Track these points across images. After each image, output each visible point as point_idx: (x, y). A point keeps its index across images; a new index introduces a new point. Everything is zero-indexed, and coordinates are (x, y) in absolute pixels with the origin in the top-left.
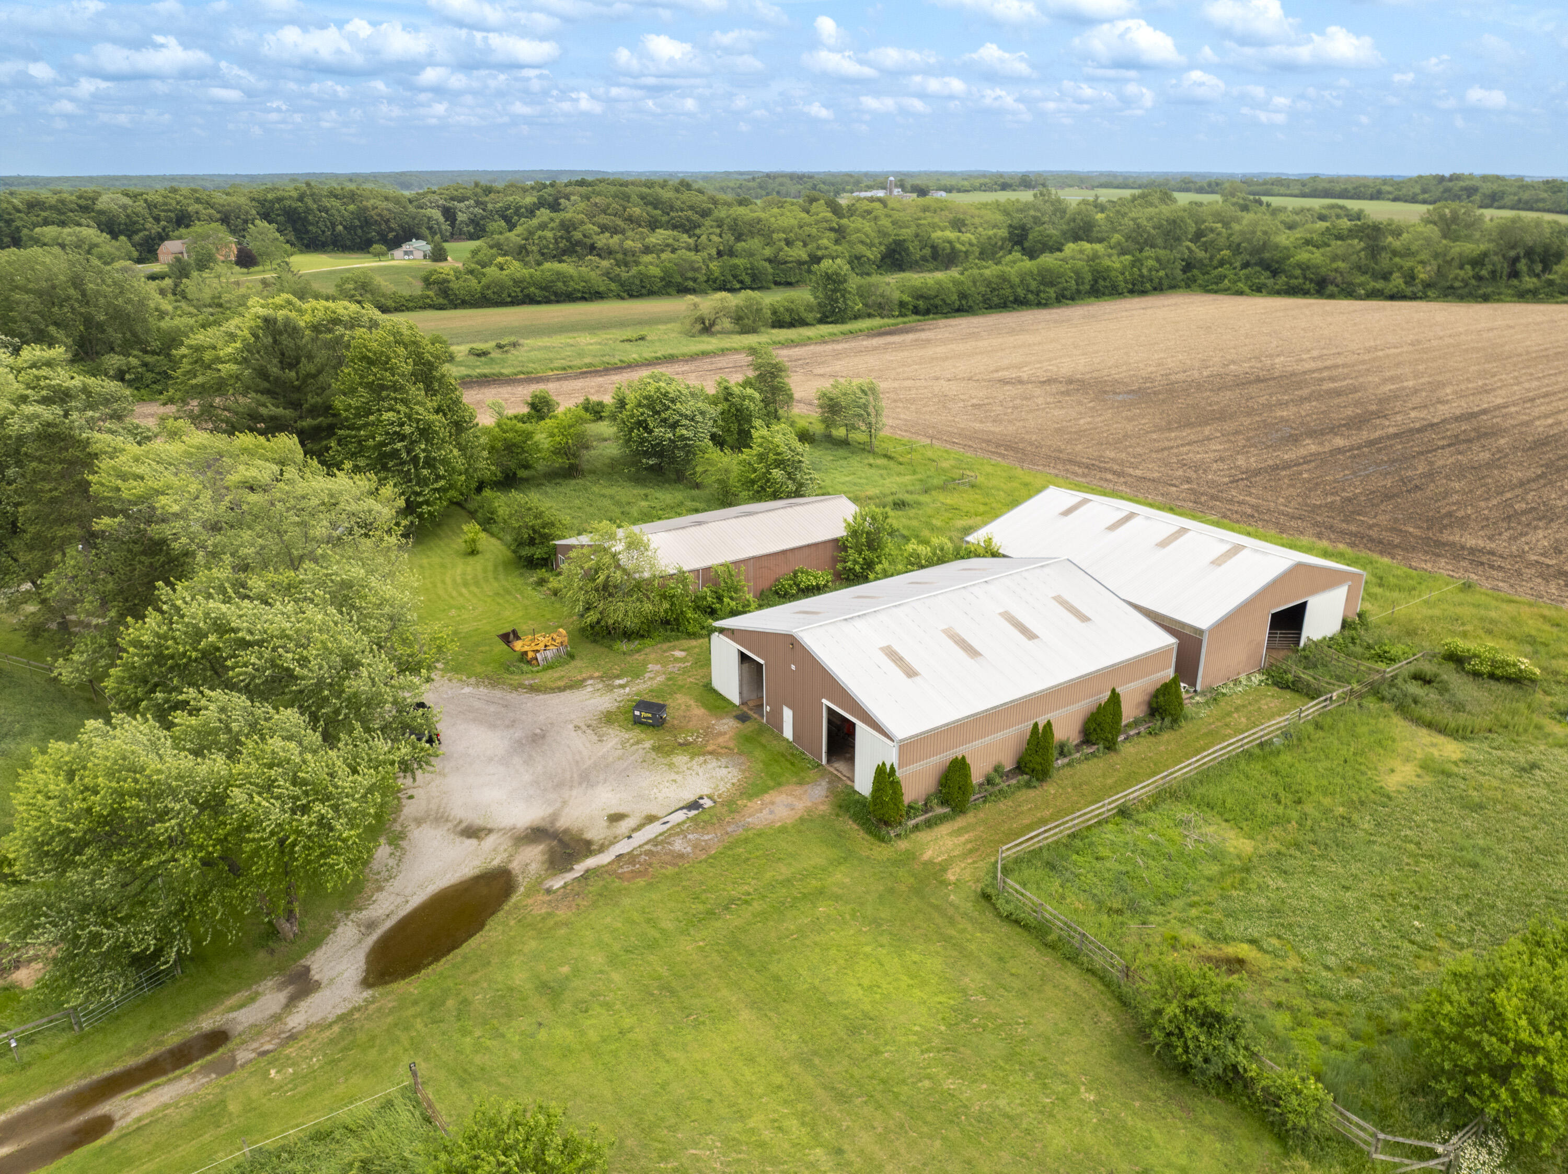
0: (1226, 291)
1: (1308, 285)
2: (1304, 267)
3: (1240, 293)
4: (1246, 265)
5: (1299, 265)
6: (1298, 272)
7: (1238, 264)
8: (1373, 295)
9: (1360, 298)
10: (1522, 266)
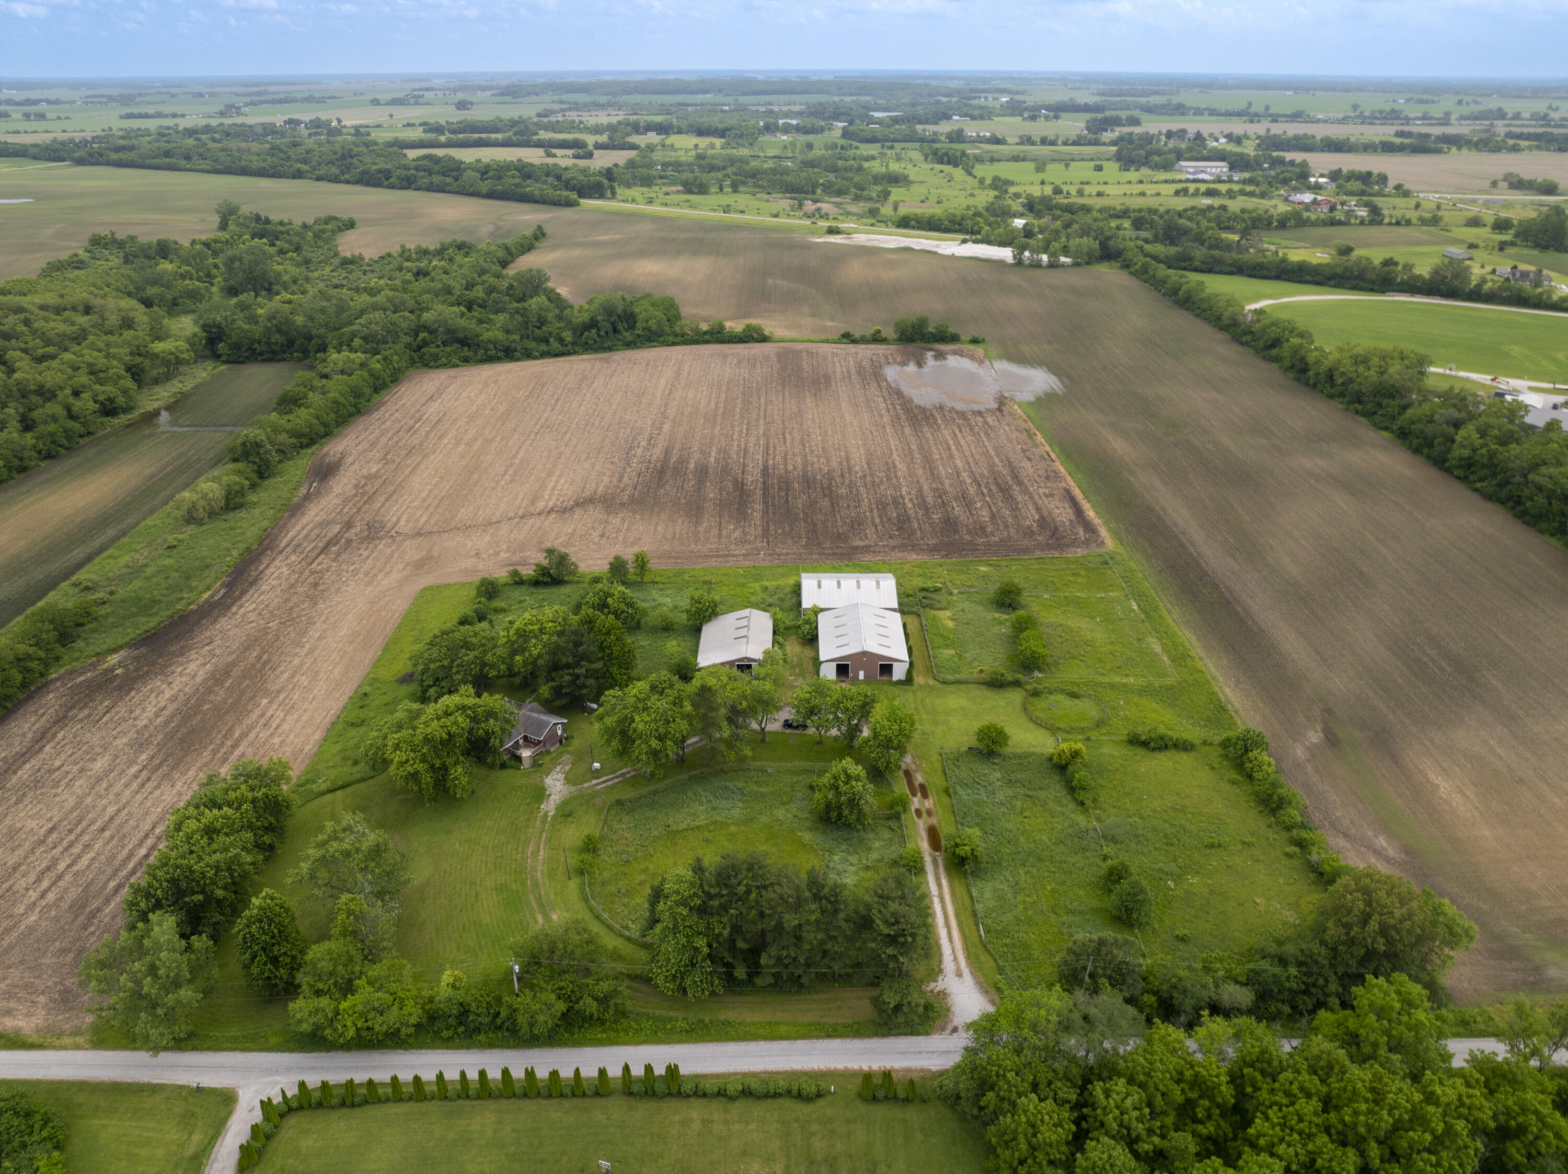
0: (444, 366)
1: (500, 354)
2: (495, 343)
3: (457, 366)
4: (444, 344)
5: (490, 342)
6: (491, 346)
7: (439, 343)
8: (543, 355)
9: (536, 358)
10: (620, 327)
